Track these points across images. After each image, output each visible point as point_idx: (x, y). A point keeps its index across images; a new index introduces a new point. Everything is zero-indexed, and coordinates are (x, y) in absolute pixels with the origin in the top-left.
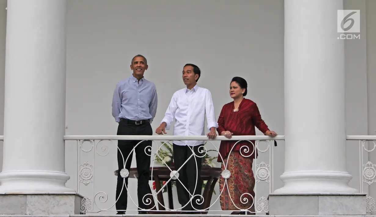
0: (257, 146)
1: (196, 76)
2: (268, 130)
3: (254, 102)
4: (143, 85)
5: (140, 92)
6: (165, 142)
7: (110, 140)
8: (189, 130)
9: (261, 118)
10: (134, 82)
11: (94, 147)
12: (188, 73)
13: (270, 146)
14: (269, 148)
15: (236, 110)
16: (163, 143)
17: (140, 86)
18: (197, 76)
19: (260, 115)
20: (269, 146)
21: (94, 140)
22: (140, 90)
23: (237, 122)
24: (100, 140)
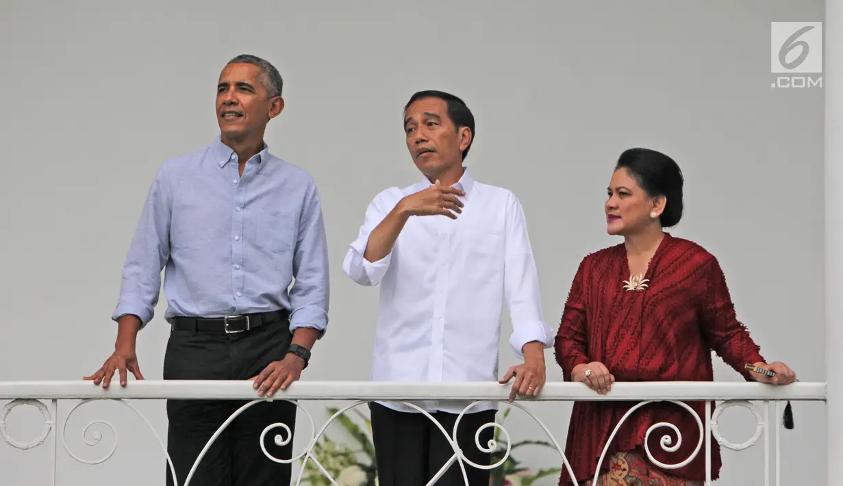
0: (712, 426)
1: (461, 137)
2: (762, 360)
3: (709, 250)
4: (259, 179)
5: (244, 206)
6: (343, 407)
7: (119, 399)
8: (444, 348)
9: (734, 315)
10: (222, 163)
11: (53, 429)
12: (430, 124)
13: (766, 424)
14: (763, 431)
15: (635, 282)
16: (334, 411)
17: (245, 182)
18: (464, 135)
19: (732, 306)
20: (764, 424)
21: (54, 400)
22: (243, 198)
23: (640, 334)
24: (80, 401)
